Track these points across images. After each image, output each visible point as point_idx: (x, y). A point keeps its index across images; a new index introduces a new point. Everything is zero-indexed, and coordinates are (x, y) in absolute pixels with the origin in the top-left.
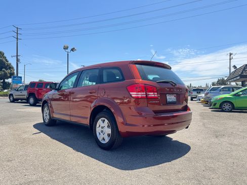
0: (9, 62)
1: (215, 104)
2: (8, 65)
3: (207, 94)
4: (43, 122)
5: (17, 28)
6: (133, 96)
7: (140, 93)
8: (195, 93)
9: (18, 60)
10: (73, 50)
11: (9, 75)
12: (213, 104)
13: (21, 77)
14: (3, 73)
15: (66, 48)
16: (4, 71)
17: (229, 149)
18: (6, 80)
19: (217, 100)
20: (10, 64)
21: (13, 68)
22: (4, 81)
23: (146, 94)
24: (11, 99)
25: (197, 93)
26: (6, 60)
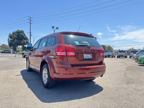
0: (26, 36)
1: (140, 61)
2: (25, 38)
3: (138, 54)
4: (26, 69)
5: (30, 18)
6: (58, 54)
7: (63, 53)
8: (132, 54)
9: (30, 35)
10: (57, 28)
11: (26, 43)
12: (139, 61)
13: (32, 44)
14: (23, 42)
15: (53, 27)
16: (23, 41)
17: (130, 93)
18: (25, 46)
19: (142, 58)
20: (27, 37)
21: (28, 39)
22: (24, 46)
23: (66, 54)
24: (24, 55)
25: (134, 53)
26: (25, 35)
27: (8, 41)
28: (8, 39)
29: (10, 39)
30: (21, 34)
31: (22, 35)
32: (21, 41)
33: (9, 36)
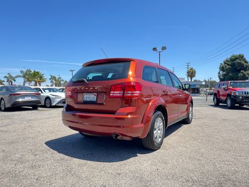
2: (247, 67)
14: (242, 74)
16: (242, 73)
27: (219, 76)
28: (219, 73)
29: (221, 72)
30: (238, 61)
31: (240, 63)
32: (238, 74)
33: (220, 68)
